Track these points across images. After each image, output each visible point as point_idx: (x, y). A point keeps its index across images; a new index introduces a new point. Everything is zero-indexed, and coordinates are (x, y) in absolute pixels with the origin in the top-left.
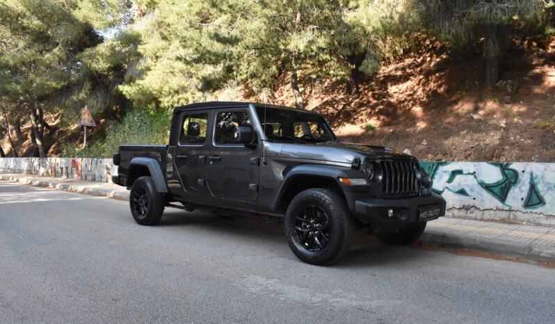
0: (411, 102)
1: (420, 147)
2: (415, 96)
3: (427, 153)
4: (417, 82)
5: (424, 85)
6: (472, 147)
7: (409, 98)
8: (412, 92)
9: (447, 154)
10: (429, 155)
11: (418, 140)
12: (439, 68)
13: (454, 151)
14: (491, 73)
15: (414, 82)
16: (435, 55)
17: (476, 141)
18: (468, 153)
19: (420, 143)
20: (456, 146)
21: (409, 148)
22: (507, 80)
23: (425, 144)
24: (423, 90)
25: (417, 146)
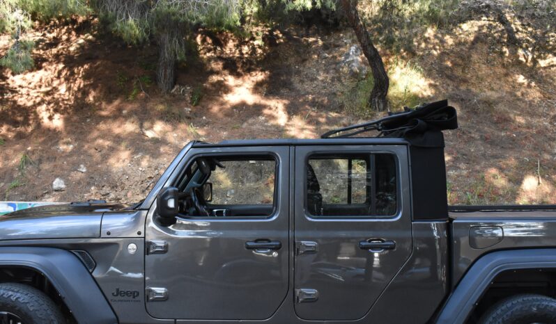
0: (52, 105)
1: (77, 176)
2: (56, 96)
3: (89, 184)
4: (56, 74)
5: (67, 79)
6: (150, 178)
7: (48, 98)
8: (49, 89)
9: (117, 187)
10: (93, 188)
11: (74, 164)
12: (85, 54)
13: (126, 183)
14: (165, 75)
15: (49, 72)
16: (73, 33)
17: (156, 169)
18: (145, 185)
19: (76, 170)
20: (129, 175)
21: (61, 177)
22: (184, 85)
23: (84, 170)
24: (69, 89)
25: (73, 174)
